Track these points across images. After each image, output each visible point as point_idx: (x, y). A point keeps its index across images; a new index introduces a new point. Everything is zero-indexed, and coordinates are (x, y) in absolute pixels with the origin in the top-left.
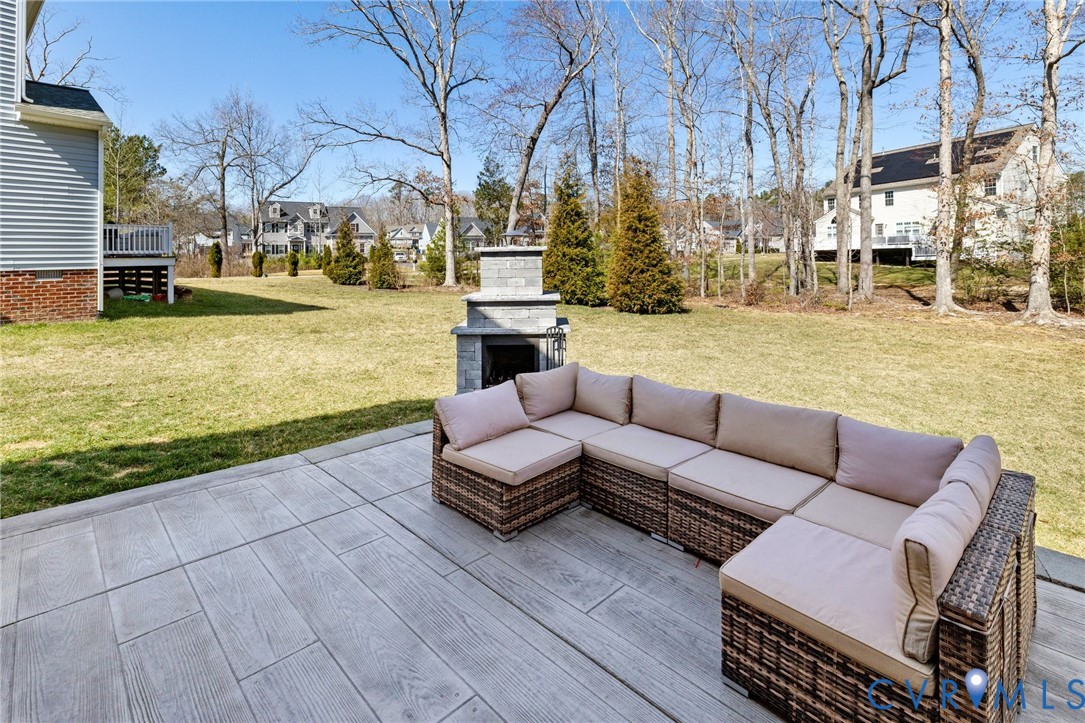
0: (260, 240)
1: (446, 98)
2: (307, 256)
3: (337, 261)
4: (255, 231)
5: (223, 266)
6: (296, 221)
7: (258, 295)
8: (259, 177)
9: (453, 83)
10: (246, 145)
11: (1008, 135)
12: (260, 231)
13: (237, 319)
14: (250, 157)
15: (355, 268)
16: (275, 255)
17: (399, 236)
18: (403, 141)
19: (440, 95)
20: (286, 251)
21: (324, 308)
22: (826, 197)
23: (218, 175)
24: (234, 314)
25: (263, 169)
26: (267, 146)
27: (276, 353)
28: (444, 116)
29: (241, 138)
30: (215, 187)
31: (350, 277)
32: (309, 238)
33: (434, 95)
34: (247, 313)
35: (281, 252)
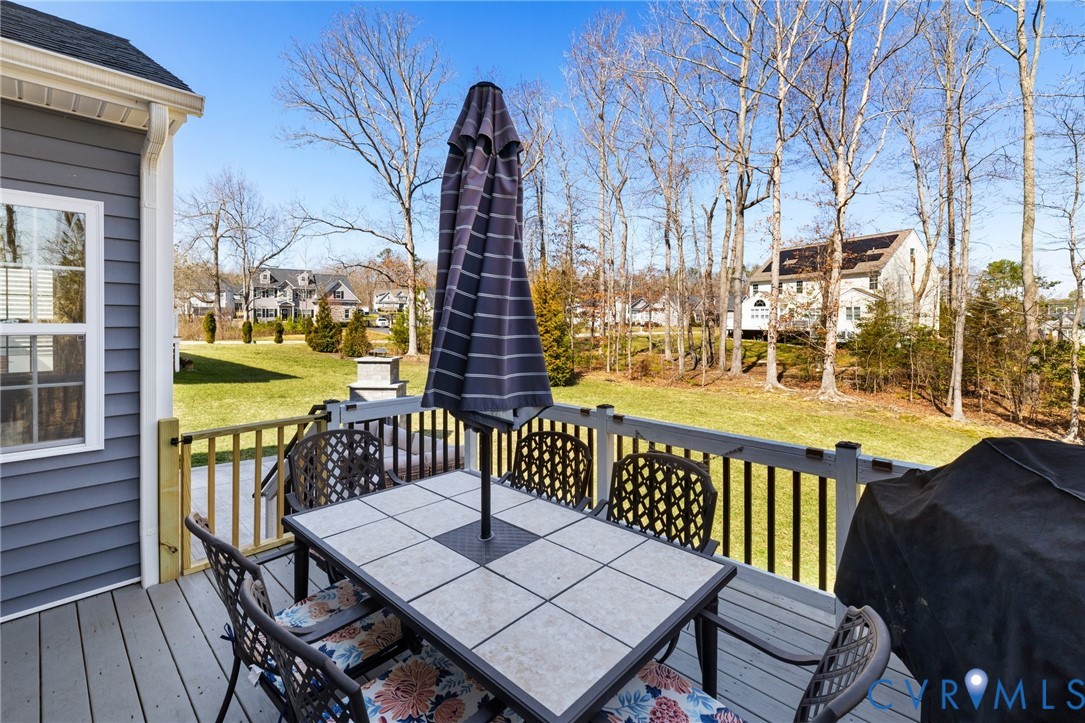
0: (251, 306)
1: (410, 196)
2: (295, 322)
3: (316, 332)
4: (247, 298)
5: (217, 331)
6: (285, 287)
7: (246, 364)
8: (250, 247)
9: (417, 182)
10: (238, 219)
11: (893, 238)
12: (251, 297)
13: (227, 386)
14: (241, 229)
15: (331, 338)
16: (265, 319)
17: (386, 299)
18: (372, 232)
19: (405, 193)
20: (276, 315)
21: (295, 377)
22: (751, 283)
23: (212, 245)
24: (225, 382)
25: (254, 240)
26: (258, 220)
27: (252, 411)
28: (408, 211)
29: (234, 212)
30: (209, 256)
31: (328, 345)
32: (297, 305)
33: (400, 194)
34: (235, 382)
35: (271, 315)
